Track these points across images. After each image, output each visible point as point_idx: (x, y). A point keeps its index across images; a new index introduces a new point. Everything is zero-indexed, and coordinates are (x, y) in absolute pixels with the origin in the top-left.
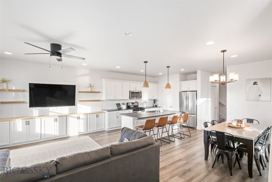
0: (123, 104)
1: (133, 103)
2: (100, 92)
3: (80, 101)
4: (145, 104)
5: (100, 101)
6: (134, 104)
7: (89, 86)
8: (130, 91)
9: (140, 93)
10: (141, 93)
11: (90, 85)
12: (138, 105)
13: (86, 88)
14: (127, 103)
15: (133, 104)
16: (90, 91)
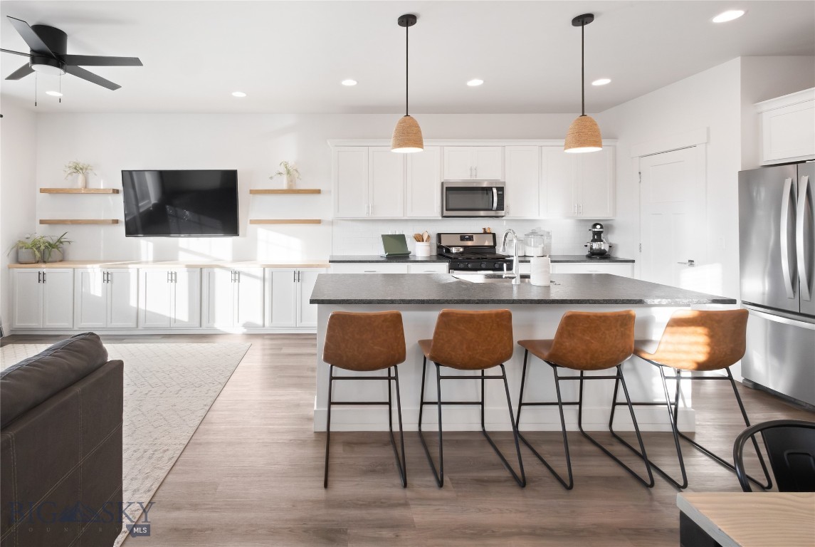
0: (419, 238)
1: (463, 237)
2: (318, 192)
3: (253, 222)
4: (532, 240)
5: (318, 222)
6: (471, 238)
7: (282, 169)
8: (442, 184)
9: (495, 191)
10: (501, 189)
11: (286, 167)
12: (494, 247)
13: (271, 178)
14: (439, 235)
15: (467, 240)
16: (284, 186)
